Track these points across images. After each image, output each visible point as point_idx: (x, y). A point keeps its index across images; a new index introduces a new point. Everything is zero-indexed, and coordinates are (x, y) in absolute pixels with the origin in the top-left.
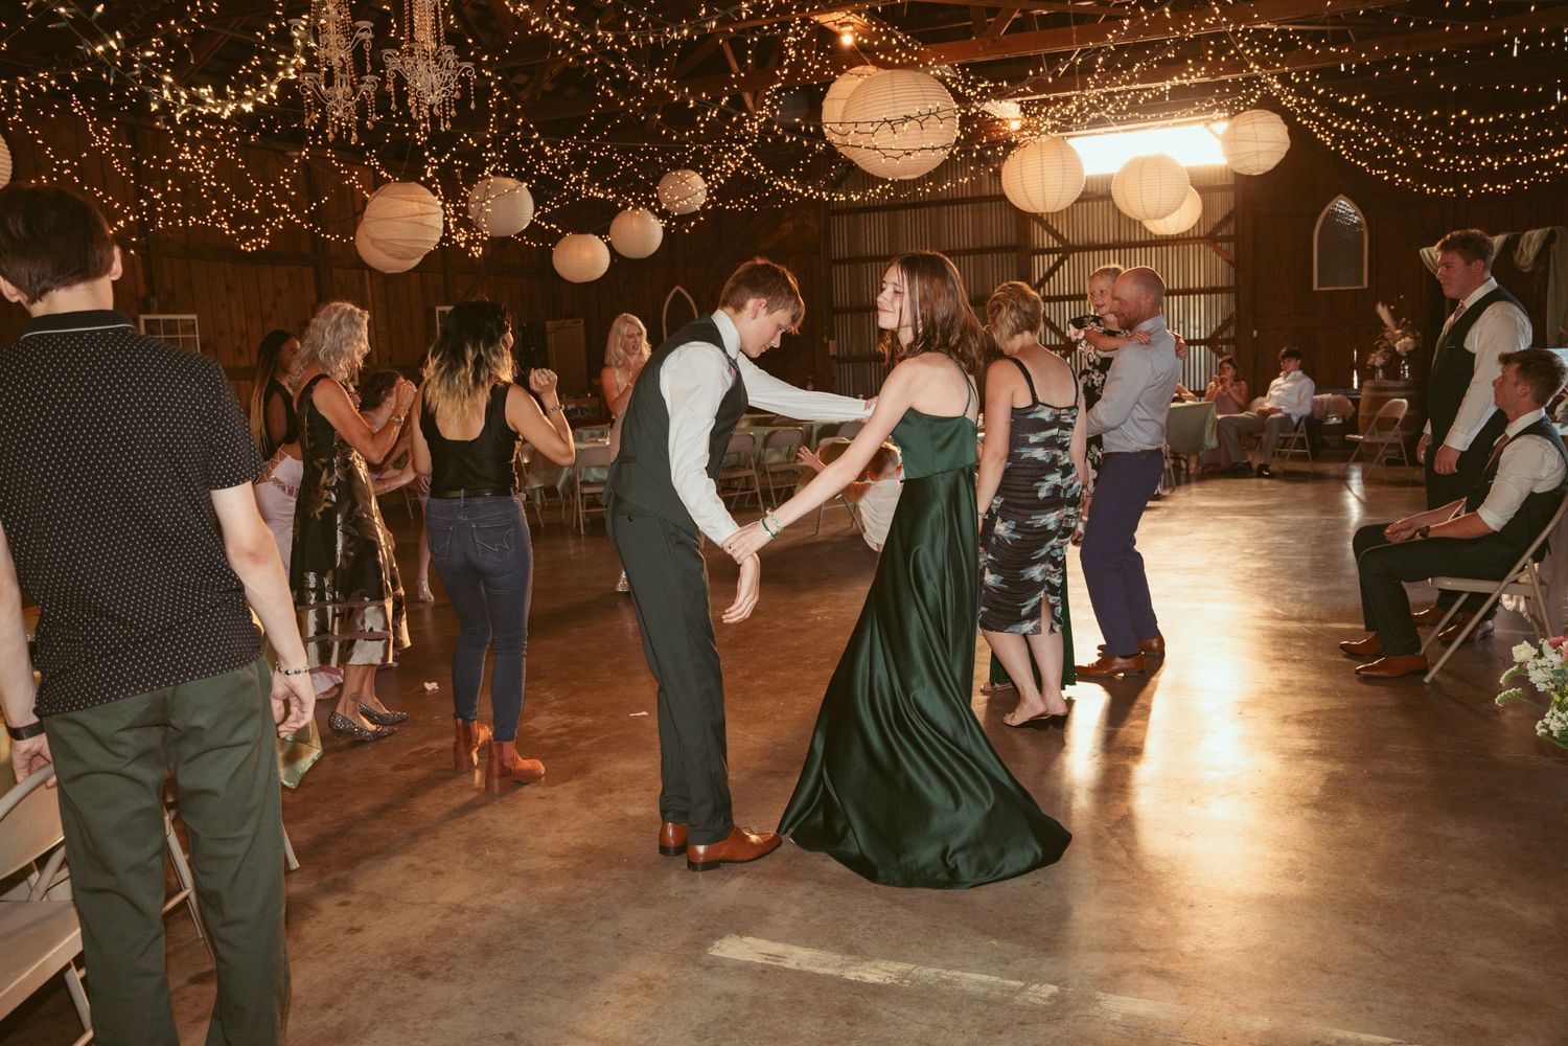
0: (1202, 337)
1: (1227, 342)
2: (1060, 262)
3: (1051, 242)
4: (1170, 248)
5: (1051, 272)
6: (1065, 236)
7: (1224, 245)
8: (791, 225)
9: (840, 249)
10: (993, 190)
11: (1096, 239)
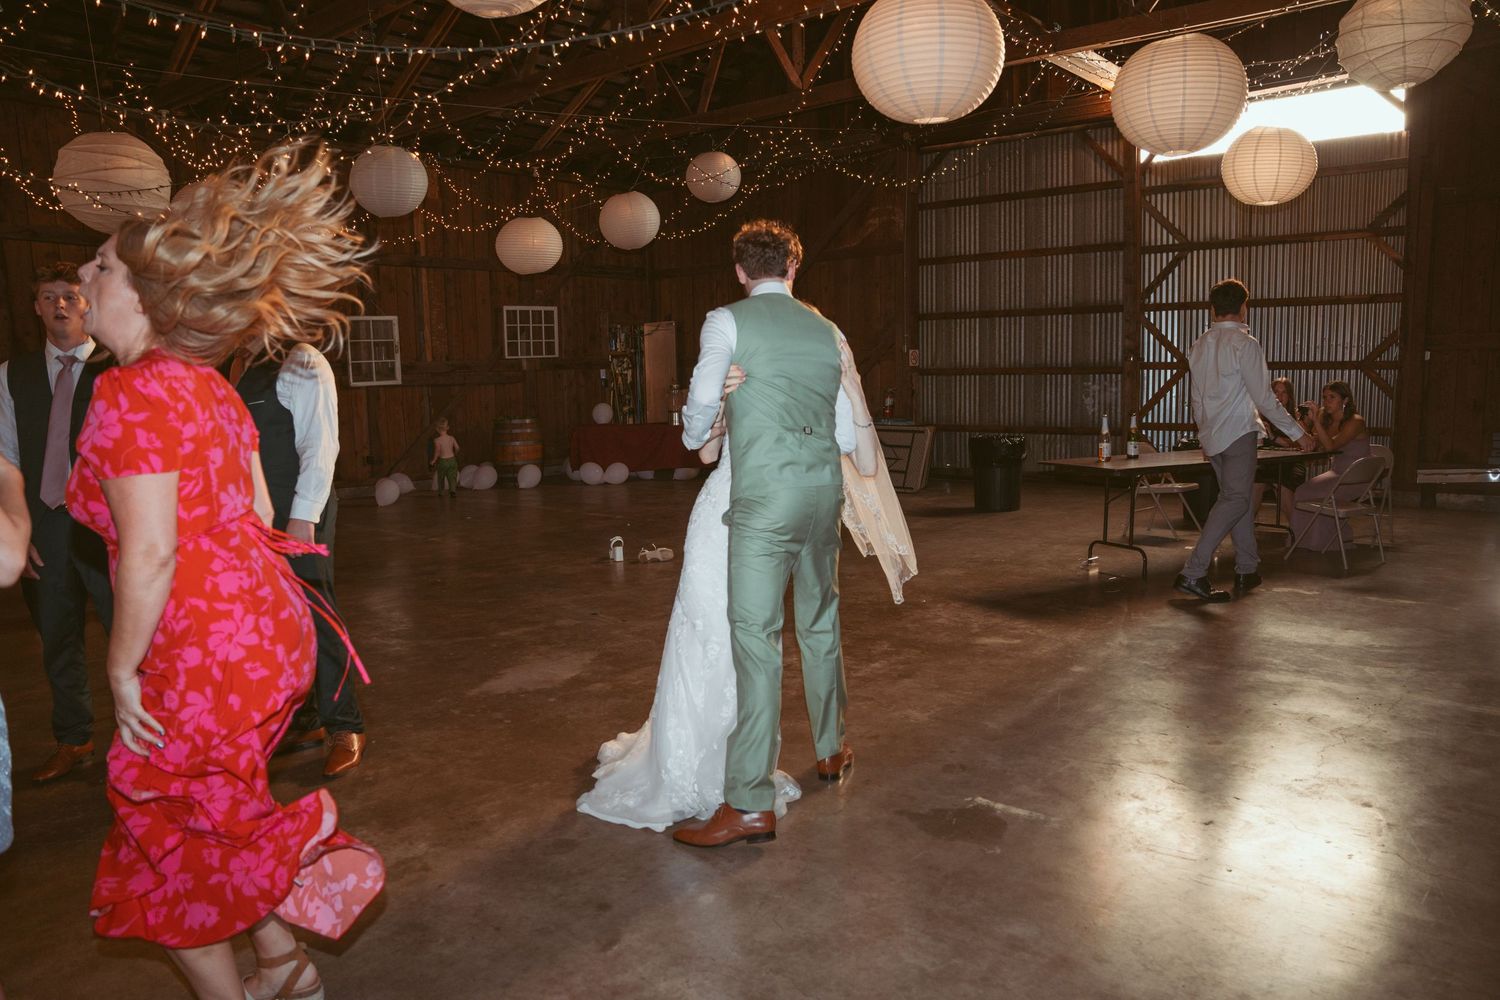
0: (1354, 358)
1: (1388, 365)
2: (1176, 262)
3: (1167, 238)
4: (1316, 245)
5: (1164, 275)
6: (1183, 231)
7: (1391, 240)
8: (877, 221)
9: (928, 247)
10: (1099, 176)
11: (1220, 235)
